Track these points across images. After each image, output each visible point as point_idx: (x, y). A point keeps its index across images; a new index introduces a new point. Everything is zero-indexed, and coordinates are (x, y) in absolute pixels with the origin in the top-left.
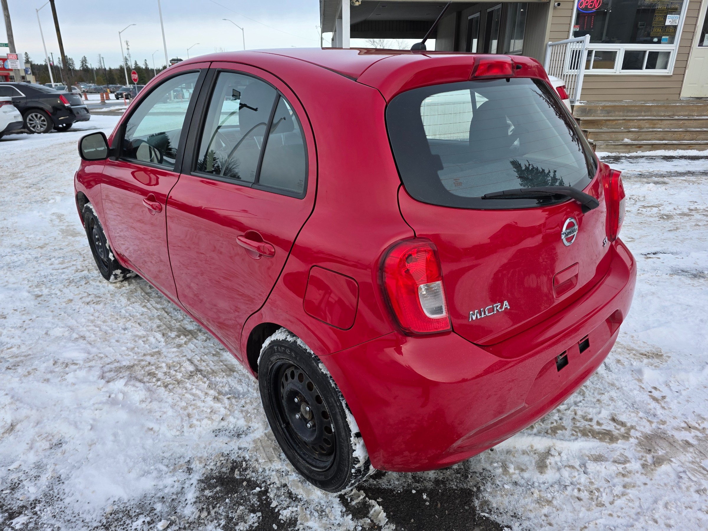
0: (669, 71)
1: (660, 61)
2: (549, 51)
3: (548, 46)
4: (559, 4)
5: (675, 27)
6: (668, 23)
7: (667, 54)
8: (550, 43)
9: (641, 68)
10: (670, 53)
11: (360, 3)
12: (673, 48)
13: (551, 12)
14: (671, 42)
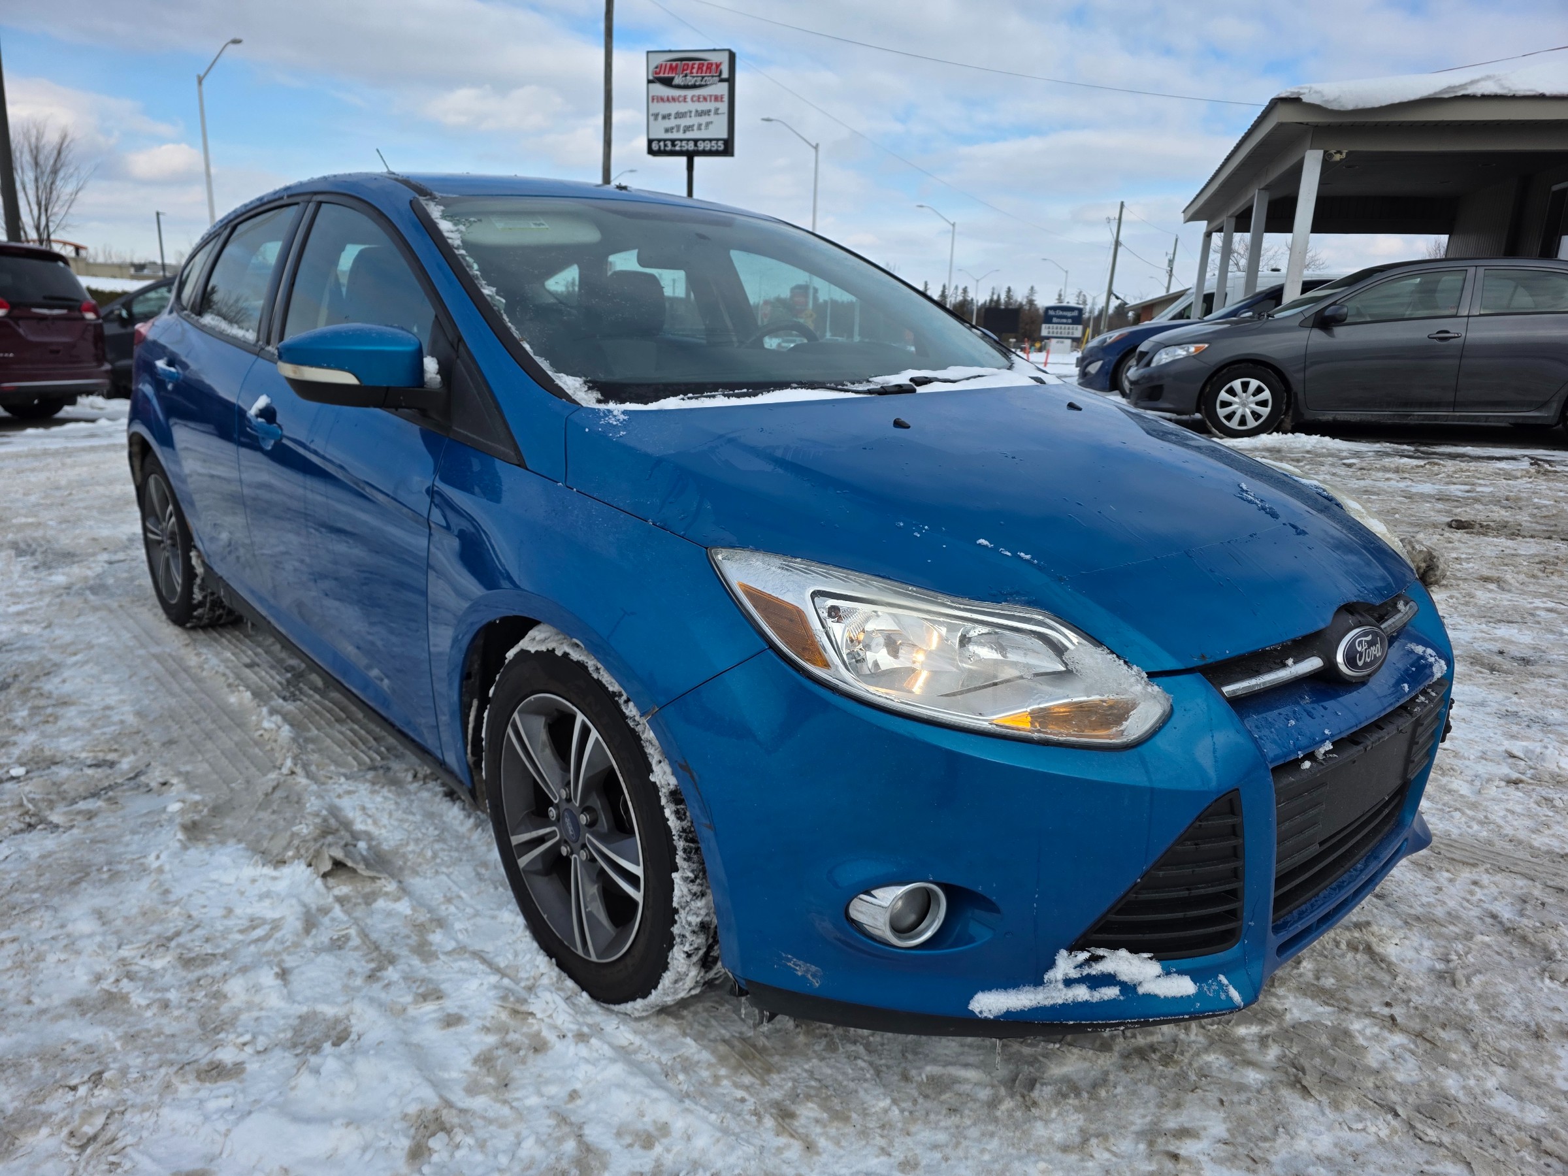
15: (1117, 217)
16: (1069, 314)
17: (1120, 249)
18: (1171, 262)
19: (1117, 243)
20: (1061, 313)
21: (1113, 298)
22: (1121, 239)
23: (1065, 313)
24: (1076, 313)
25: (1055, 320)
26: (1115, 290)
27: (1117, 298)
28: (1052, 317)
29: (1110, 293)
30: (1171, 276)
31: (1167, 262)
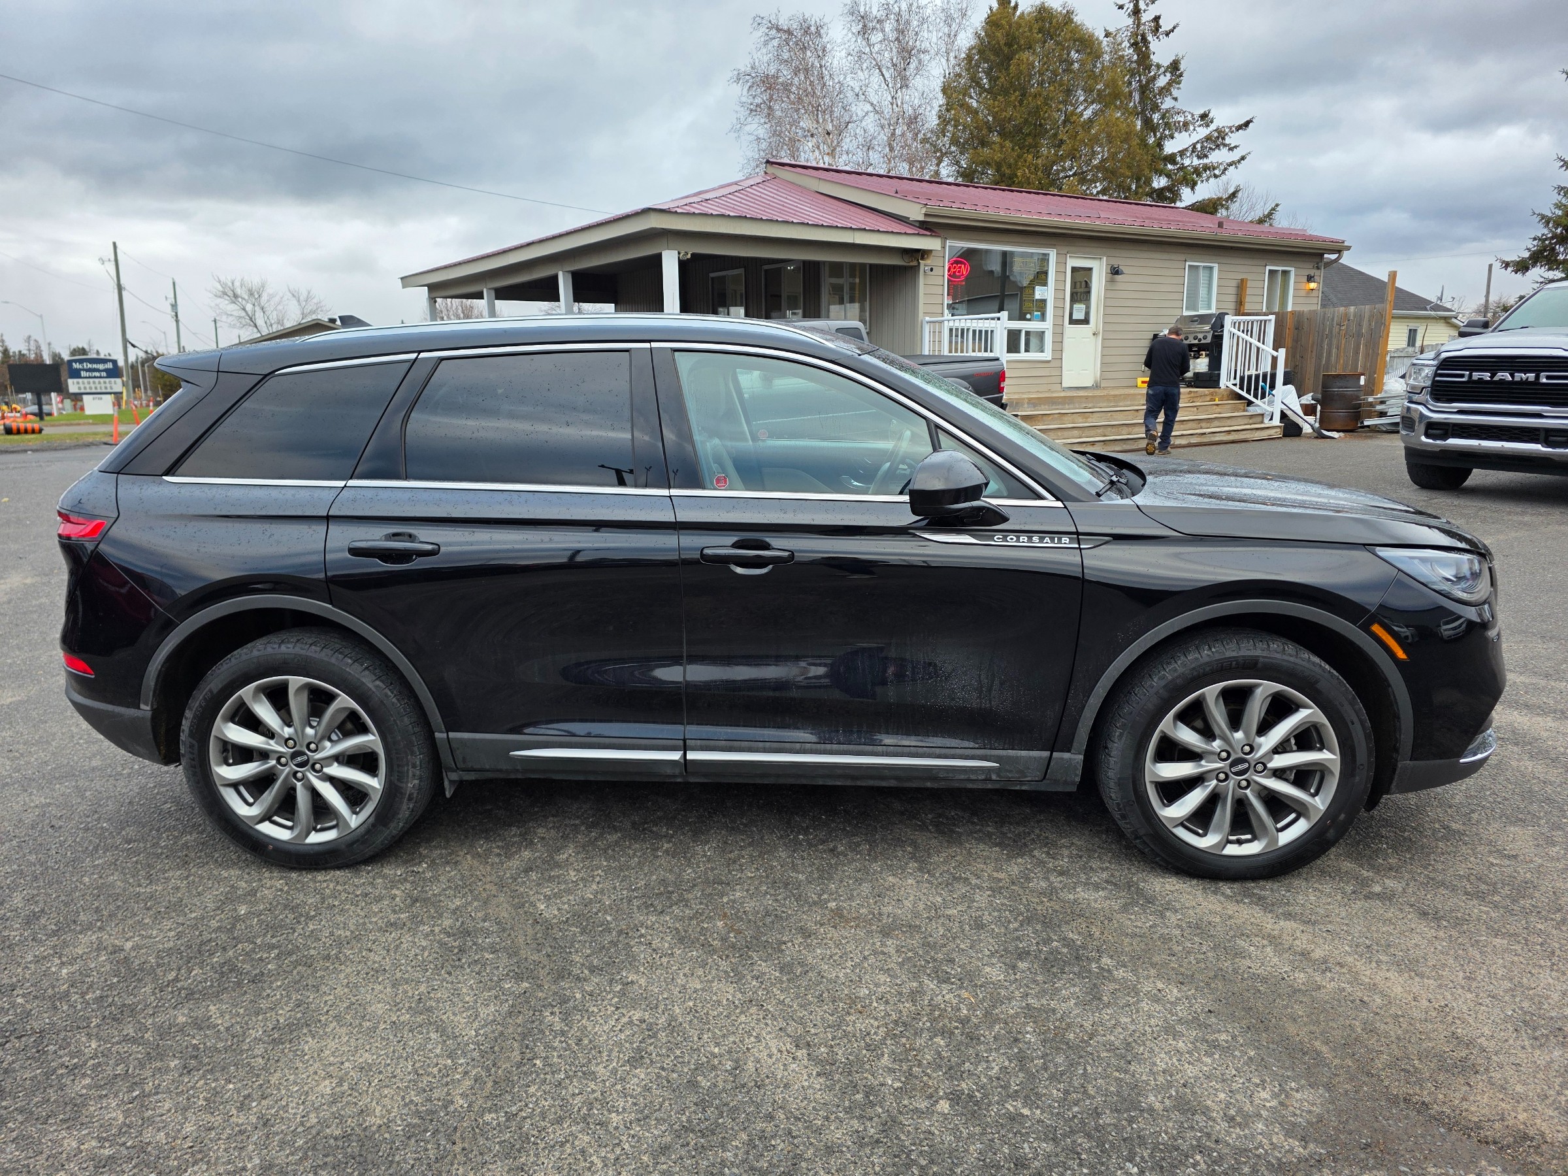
0: (1047, 355)
1: (1034, 342)
2: (927, 328)
3: (924, 323)
4: (932, 270)
5: (1044, 301)
6: (1038, 296)
7: (1041, 334)
8: (927, 319)
9: (1019, 352)
10: (1043, 332)
11: (689, 256)
12: (1047, 326)
13: (922, 280)
14: (1043, 318)
15: (112, 258)
16: (101, 366)
17: (124, 293)
18: (174, 306)
19: (120, 288)
20: (90, 366)
21: (129, 345)
22: (122, 282)
23: (95, 366)
24: (110, 366)
25: (83, 374)
26: (129, 336)
27: (134, 346)
28: (81, 370)
29: (125, 341)
30: (177, 321)
31: (169, 309)
